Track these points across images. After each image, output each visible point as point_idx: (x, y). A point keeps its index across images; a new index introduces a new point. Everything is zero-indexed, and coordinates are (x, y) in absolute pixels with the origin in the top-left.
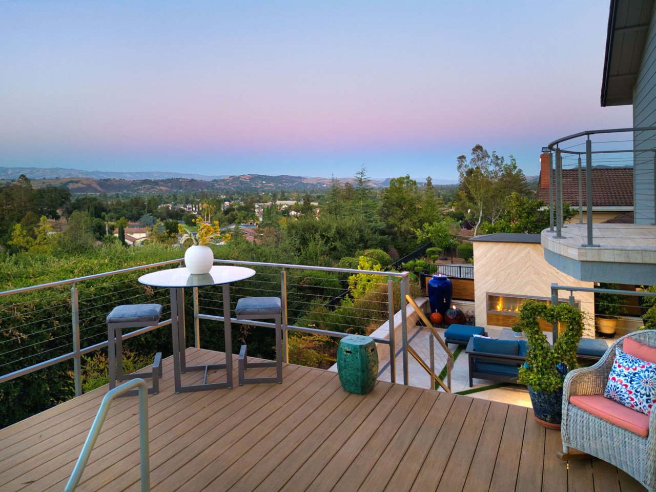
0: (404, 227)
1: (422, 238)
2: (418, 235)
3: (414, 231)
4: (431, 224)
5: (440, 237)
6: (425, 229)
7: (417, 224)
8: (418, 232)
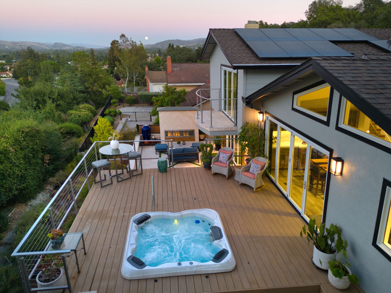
0: (95, 88)
1: (106, 94)
2: (104, 93)
3: (101, 91)
4: (109, 85)
5: (116, 93)
6: (107, 89)
7: (102, 86)
8: (104, 91)
